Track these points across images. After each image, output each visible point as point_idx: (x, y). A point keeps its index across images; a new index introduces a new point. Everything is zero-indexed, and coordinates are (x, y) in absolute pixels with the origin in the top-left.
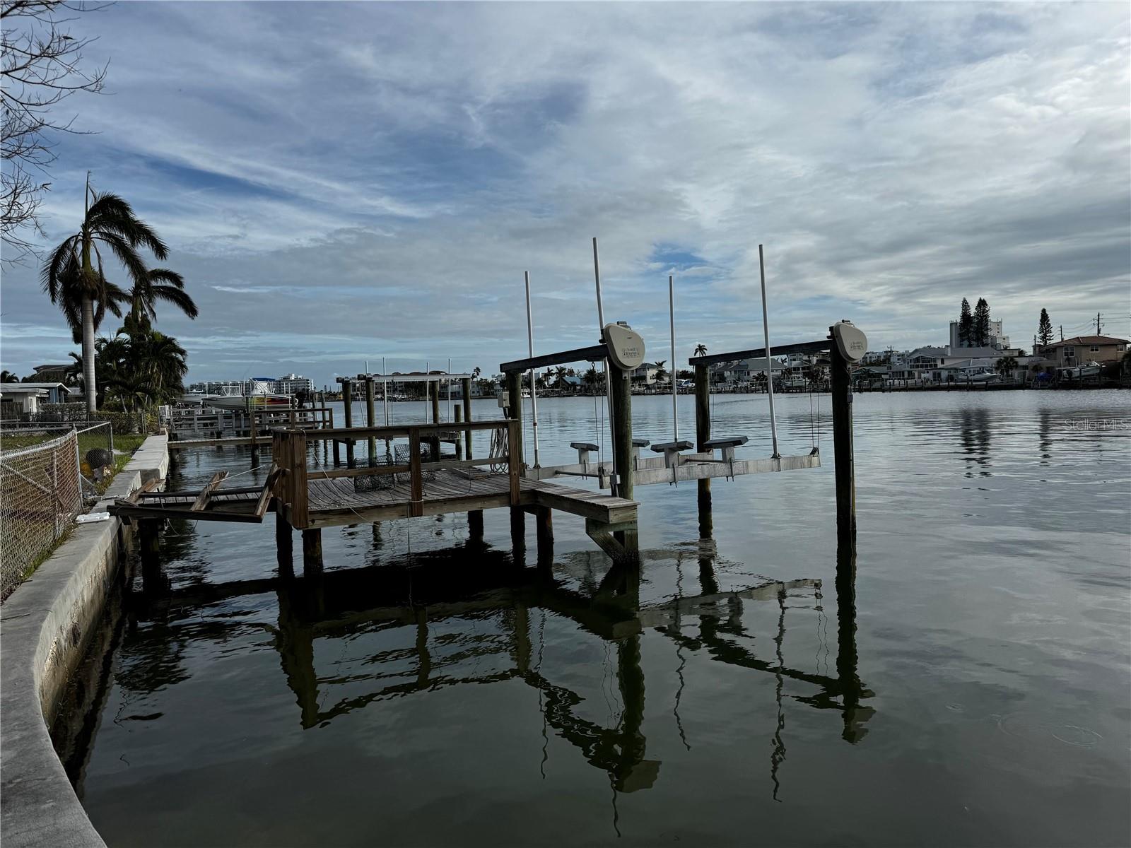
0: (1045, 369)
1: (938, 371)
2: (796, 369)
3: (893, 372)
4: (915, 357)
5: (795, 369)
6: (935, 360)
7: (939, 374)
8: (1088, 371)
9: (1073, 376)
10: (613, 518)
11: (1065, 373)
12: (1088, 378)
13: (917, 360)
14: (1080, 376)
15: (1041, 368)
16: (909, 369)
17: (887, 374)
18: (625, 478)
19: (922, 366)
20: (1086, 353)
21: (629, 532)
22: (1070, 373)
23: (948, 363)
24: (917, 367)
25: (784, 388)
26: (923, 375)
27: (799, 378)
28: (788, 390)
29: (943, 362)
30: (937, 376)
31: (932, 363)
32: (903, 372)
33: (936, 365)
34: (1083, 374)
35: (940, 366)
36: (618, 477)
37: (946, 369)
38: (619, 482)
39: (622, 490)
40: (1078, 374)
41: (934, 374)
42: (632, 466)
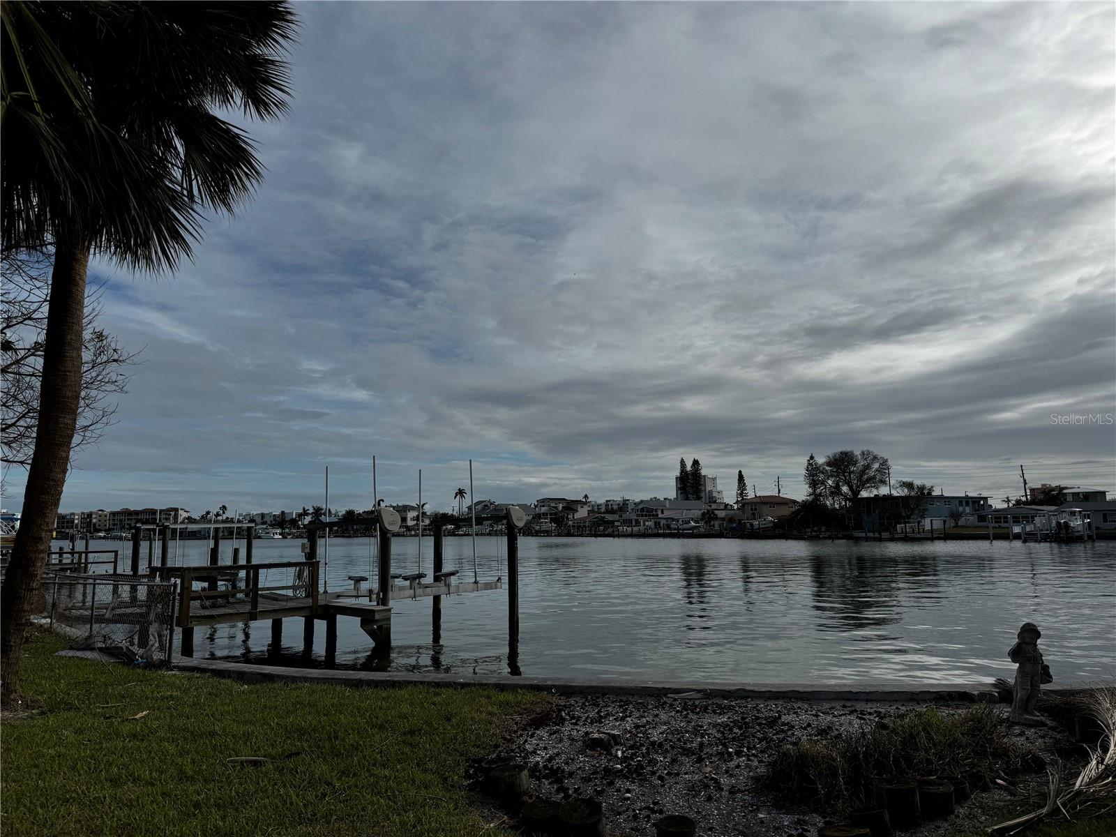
0: (737, 522)
1: (658, 520)
2: (545, 514)
3: (624, 520)
4: (640, 507)
5: (543, 514)
6: (656, 510)
7: (659, 523)
8: (764, 524)
9: (755, 528)
10: (377, 616)
11: (748, 525)
12: (766, 529)
13: (642, 510)
14: (759, 528)
15: (734, 520)
16: (635, 518)
17: (618, 521)
18: (385, 594)
19: (646, 516)
20: (765, 509)
21: (386, 626)
22: (752, 525)
23: (667, 514)
24: (642, 515)
25: (533, 532)
26: (647, 523)
27: (546, 522)
28: (537, 534)
29: (662, 513)
30: (657, 524)
31: (654, 513)
32: (632, 520)
33: (657, 515)
34: (761, 526)
35: (660, 516)
36: (381, 594)
37: (665, 519)
38: (381, 596)
39: (384, 601)
40: (757, 527)
41: (655, 523)
42: (390, 588)
